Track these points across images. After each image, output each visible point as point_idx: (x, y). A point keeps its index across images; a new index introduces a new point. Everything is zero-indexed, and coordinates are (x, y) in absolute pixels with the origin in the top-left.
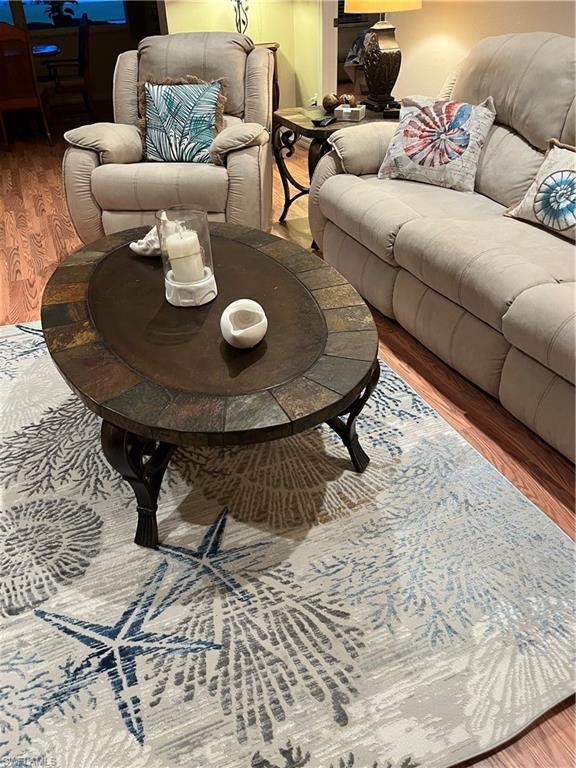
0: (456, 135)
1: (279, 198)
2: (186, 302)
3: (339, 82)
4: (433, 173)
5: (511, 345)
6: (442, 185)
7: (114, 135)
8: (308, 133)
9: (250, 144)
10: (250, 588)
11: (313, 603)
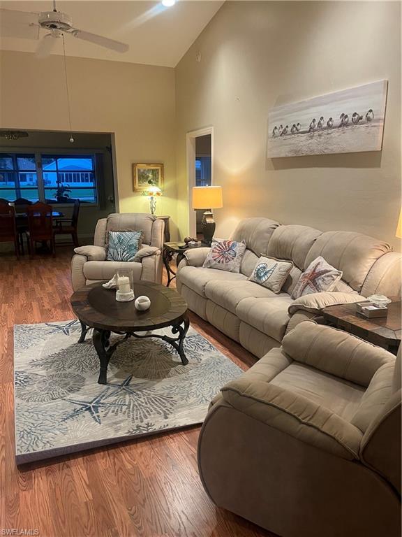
0: (231, 252)
1: (165, 279)
2: (123, 300)
3: (197, 233)
4: (223, 266)
5: (241, 320)
6: (227, 270)
7: (95, 250)
8: (177, 251)
9: (152, 254)
10: (139, 393)
11: (162, 396)
